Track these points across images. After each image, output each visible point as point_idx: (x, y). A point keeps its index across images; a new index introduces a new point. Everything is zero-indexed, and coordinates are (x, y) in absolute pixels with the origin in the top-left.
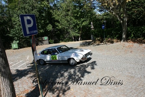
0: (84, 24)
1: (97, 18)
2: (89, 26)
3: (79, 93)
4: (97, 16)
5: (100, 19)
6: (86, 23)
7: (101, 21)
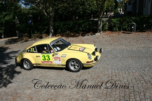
0: (6, 18)
1: (23, 12)
2: (13, 21)
3: (5, 99)
4: (23, 10)
5: (26, 13)
6: (9, 17)
7: (27, 15)
